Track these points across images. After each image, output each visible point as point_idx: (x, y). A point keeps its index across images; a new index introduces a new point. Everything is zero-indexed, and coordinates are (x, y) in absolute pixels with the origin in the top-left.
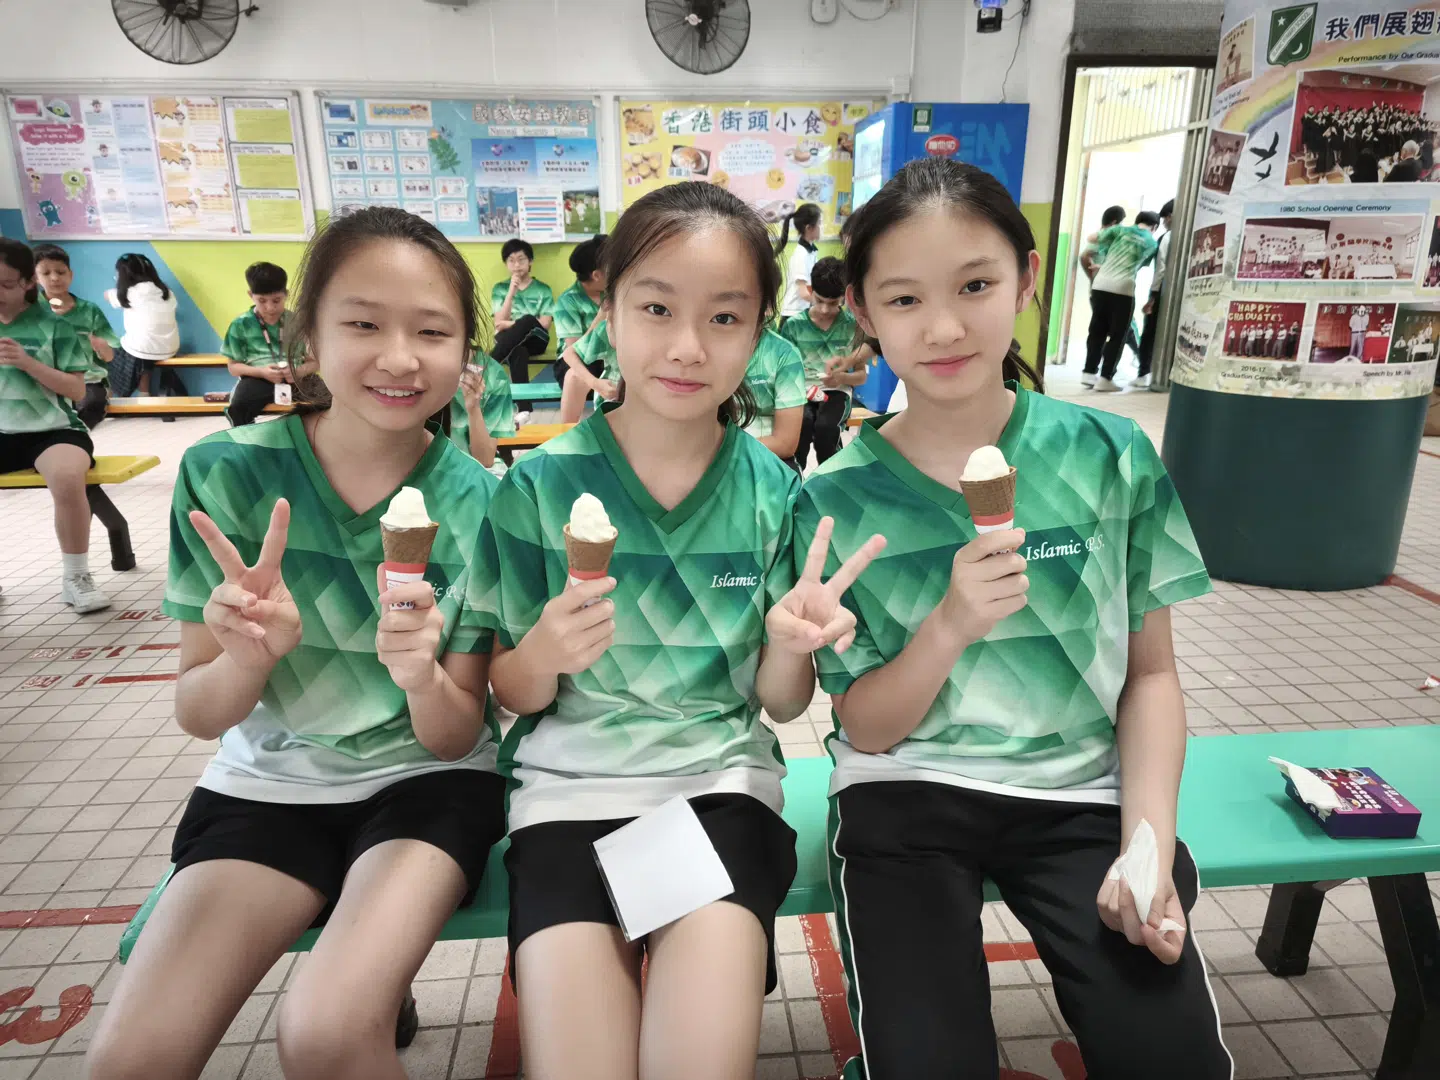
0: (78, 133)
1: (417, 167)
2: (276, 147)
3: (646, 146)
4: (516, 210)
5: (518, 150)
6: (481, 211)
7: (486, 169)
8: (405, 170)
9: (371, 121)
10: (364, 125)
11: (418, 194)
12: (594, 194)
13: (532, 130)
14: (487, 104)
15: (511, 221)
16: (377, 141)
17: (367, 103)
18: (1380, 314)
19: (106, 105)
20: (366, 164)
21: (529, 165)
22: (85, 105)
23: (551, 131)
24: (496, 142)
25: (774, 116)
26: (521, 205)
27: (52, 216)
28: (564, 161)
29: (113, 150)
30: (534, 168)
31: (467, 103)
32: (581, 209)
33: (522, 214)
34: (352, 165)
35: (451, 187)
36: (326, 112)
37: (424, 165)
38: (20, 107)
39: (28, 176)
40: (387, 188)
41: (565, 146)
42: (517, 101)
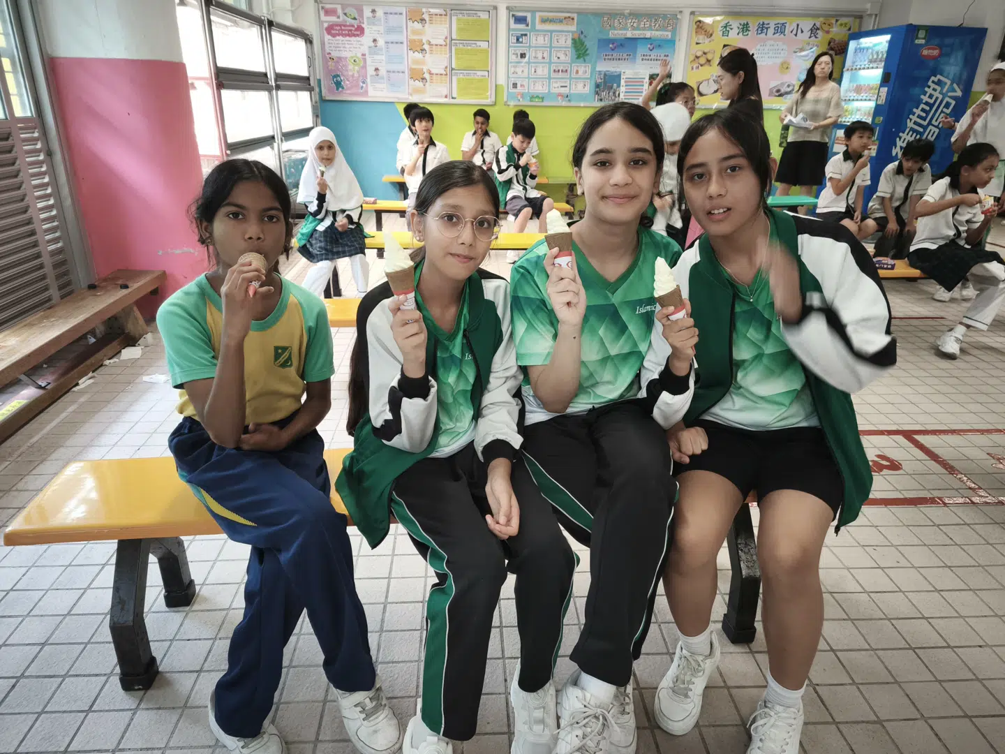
0: (360, 31)
1: (563, 57)
2: (478, 43)
3: (706, 45)
4: (619, 86)
5: (625, 47)
6: (598, 86)
7: (605, 59)
8: (555, 59)
9: (539, 26)
10: (534, 29)
11: (560, 74)
13: (637, 34)
14: (612, 15)
15: (614, 93)
16: (541, 40)
17: (538, 14)
20: (531, 55)
21: (631, 57)
23: (648, 34)
24: (612, 41)
25: (791, 26)
26: (622, 82)
27: (338, 84)
28: (653, 54)
30: (635, 58)
31: (599, 14)
33: (623, 89)
35: (580, 73)
36: (512, 21)
37: (565, 56)
38: (328, 12)
39: (328, 58)
40: (542, 71)
41: (656, 44)
42: (630, 14)
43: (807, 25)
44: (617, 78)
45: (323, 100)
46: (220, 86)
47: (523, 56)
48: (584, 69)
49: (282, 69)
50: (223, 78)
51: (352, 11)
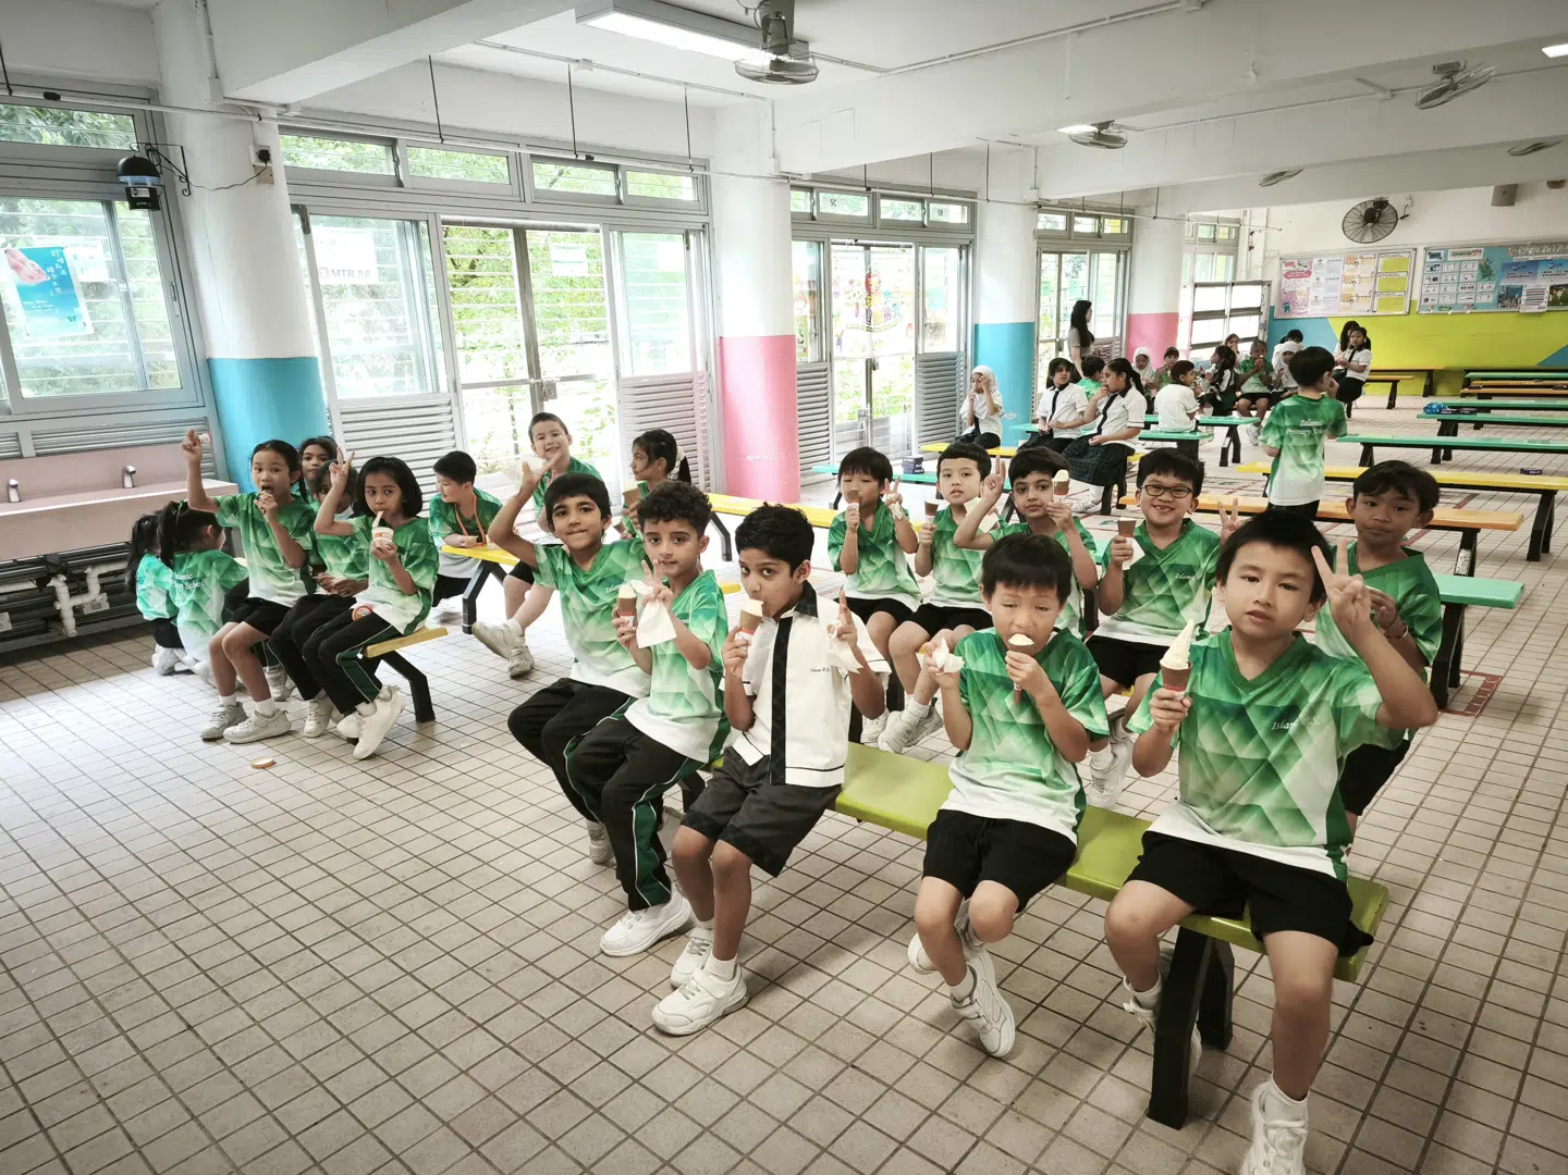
0: (1309, 273)
1: (1470, 278)
2: (1400, 274)
4: (1520, 296)
5: (1527, 268)
6: (1500, 297)
7: (1508, 277)
8: (1462, 279)
9: (1450, 258)
10: (1446, 261)
11: (1467, 290)
13: (1538, 257)
14: (1517, 246)
15: (1516, 301)
16: (1451, 268)
17: (1450, 251)
19: (1325, 261)
20: (1443, 278)
21: (1533, 275)
22: (1315, 261)
23: (1549, 257)
24: (1516, 264)
26: (1524, 293)
27: (1288, 308)
28: (1554, 271)
29: (1322, 280)
30: (1536, 275)
31: (1503, 247)
32: (1560, 294)
33: (1524, 298)
35: (1485, 286)
36: (1428, 257)
37: (1473, 277)
38: (1287, 265)
39: (1281, 292)
40: (1452, 289)
41: (1556, 264)
42: (1532, 244)
44: (1519, 290)
45: (1274, 319)
46: (1193, 320)
47: (1435, 279)
48: (1489, 286)
49: (1234, 307)
50: (1197, 316)
51: (1304, 262)
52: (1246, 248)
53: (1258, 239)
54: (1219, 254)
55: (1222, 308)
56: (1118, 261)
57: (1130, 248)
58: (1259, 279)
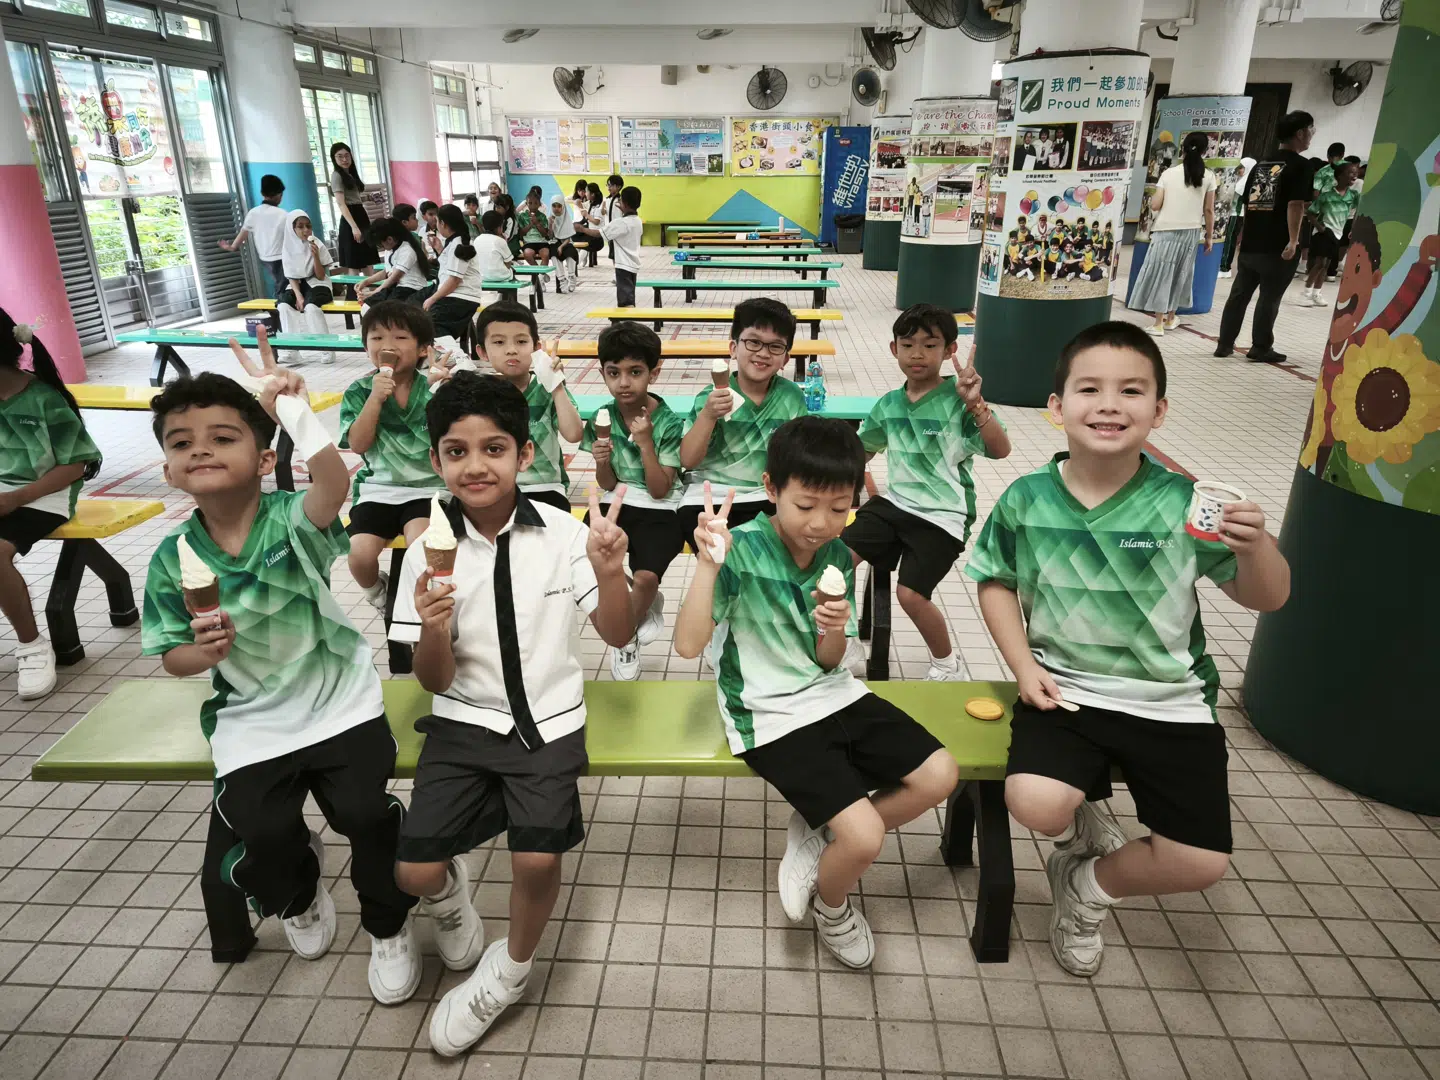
0: (531, 132)
2: (602, 138)
3: (742, 137)
4: (690, 162)
5: (691, 139)
6: (676, 163)
7: (680, 146)
8: (648, 146)
9: (637, 127)
10: (635, 129)
11: (653, 156)
12: (721, 156)
13: (698, 131)
14: (680, 121)
15: (688, 167)
16: (639, 136)
18: (896, 200)
19: (542, 122)
20: (634, 144)
21: (696, 145)
22: (535, 121)
23: (705, 131)
24: (683, 135)
25: (794, 124)
26: (692, 159)
27: (519, 165)
28: (709, 143)
29: (543, 139)
30: (698, 146)
31: (673, 120)
32: (715, 162)
33: (693, 164)
34: (629, 145)
35: (665, 153)
36: (621, 124)
37: (655, 145)
38: (512, 123)
39: (512, 149)
40: (642, 154)
41: (710, 137)
42: (692, 120)
43: (804, 123)
44: (689, 157)
45: (509, 174)
46: (451, 170)
48: (668, 153)
49: (480, 160)
50: (455, 167)
51: (527, 122)
52: (475, 104)
53: (483, 95)
54: (454, 106)
55: (469, 161)
56: (371, 104)
57: (379, 91)
58: (490, 134)
